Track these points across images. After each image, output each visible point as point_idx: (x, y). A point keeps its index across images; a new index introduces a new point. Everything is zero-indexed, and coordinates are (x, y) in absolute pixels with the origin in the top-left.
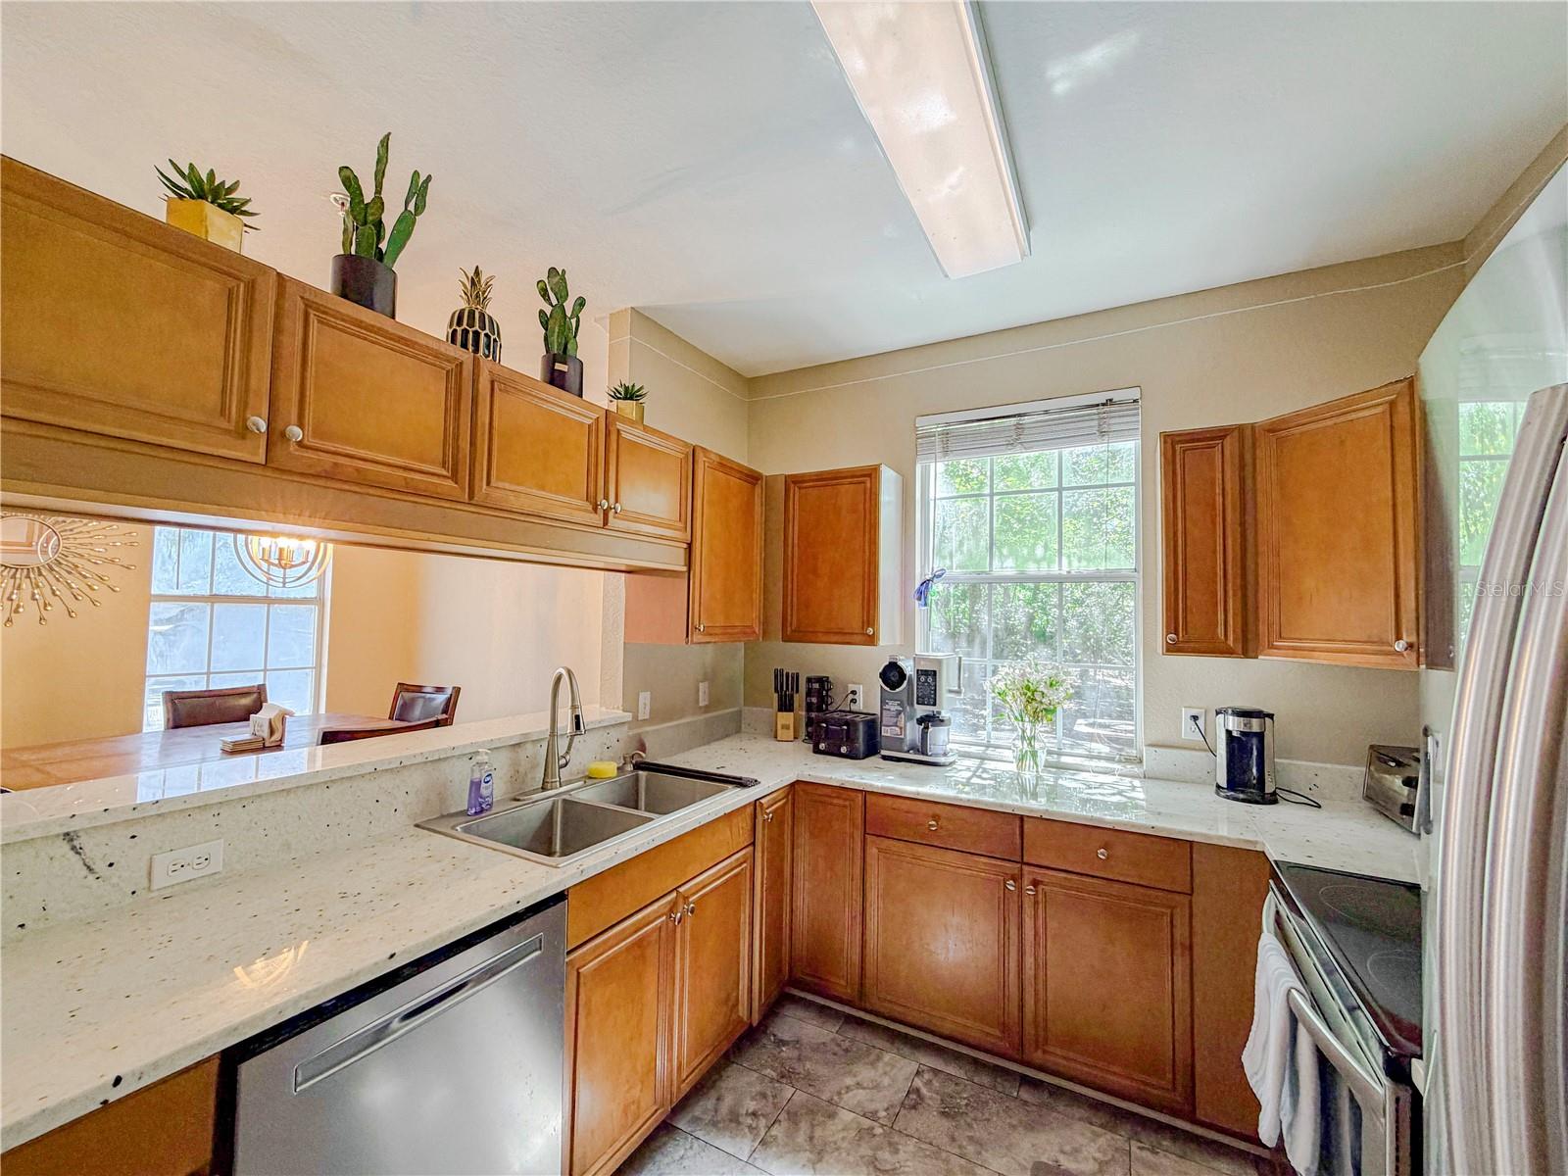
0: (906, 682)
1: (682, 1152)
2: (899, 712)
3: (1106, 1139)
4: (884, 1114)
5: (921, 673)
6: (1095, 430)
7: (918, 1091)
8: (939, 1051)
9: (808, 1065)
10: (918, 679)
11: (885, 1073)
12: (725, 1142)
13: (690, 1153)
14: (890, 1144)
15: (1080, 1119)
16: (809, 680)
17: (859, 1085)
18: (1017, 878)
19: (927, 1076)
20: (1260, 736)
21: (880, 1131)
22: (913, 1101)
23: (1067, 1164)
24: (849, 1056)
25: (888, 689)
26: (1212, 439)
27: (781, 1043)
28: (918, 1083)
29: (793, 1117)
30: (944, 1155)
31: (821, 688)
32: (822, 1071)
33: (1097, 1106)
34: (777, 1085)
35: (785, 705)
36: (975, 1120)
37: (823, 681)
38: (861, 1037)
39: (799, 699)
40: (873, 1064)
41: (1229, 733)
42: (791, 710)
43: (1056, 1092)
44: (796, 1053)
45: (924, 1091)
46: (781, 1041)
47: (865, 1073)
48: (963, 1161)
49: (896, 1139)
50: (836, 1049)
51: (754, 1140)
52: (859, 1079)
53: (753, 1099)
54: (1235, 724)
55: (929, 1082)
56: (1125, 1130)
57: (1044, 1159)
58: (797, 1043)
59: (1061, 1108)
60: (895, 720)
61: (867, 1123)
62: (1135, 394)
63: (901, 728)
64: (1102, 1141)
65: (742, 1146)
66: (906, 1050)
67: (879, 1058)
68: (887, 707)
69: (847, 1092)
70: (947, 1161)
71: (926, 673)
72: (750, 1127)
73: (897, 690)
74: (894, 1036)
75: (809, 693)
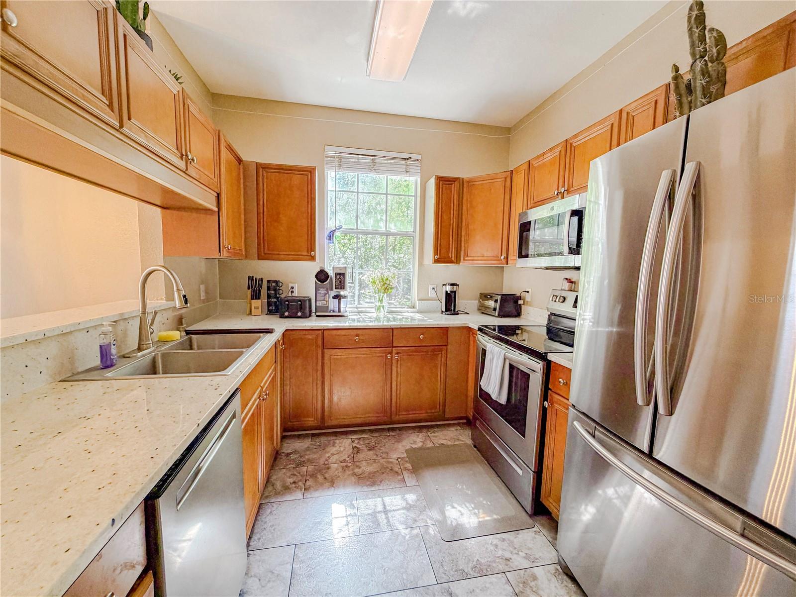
0: (329, 279)
1: (270, 510)
2: (326, 294)
3: (421, 435)
4: (348, 459)
5: (337, 274)
6: (404, 170)
7: (356, 447)
8: (355, 432)
9: (307, 457)
10: (336, 277)
11: (340, 447)
12: (288, 497)
13: (273, 509)
14: (357, 466)
15: (411, 433)
16: (268, 282)
17: (333, 454)
18: (391, 353)
19: (356, 441)
20: (455, 292)
21: (350, 464)
22: (357, 450)
23: (414, 446)
24: (323, 448)
25: (320, 283)
26: (451, 181)
27: (288, 455)
28: (354, 445)
29: (313, 476)
30: (377, 461)
31: (274, 286)
32: (315, 456)
33: (414, 428)
34: (297, 469)
35: (256, 296)
36: (380, 447)
37: (276, 282)
38: (323, 439)
39: (264, 292)
40: (334, 445)
41: (447, 292)
42: (259, 298)
43: (400, 429)
44: (298, 455)
45: (358, 446)
46: (288, 454)
47: (333, 450)
48: (384, 460)
49: (358, 464)
50: (315, 447)
51: (301, 490)
52: (331, 452)
53: (290, 477)
54: (448, 288)
55: (358, 442)
56: (425, 430)
57: (407, 448)
58: (295, 452)
59: (404, 433)
60: (323, 298)
61: (344, 464)
62: (419, 157)
63: (327, 301)
64: (420, 436)
65: (299, 495)
66: (344, 437)
67: (334, 443)
68: (319, 292)
69: (330, 459)
70: (379, 462)
71: (340, 274)
72: (296, 487)
73: (325, 283)
74: (335, 434)
75: (269, 288)
